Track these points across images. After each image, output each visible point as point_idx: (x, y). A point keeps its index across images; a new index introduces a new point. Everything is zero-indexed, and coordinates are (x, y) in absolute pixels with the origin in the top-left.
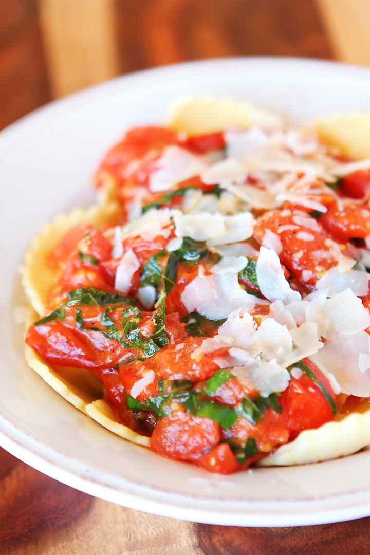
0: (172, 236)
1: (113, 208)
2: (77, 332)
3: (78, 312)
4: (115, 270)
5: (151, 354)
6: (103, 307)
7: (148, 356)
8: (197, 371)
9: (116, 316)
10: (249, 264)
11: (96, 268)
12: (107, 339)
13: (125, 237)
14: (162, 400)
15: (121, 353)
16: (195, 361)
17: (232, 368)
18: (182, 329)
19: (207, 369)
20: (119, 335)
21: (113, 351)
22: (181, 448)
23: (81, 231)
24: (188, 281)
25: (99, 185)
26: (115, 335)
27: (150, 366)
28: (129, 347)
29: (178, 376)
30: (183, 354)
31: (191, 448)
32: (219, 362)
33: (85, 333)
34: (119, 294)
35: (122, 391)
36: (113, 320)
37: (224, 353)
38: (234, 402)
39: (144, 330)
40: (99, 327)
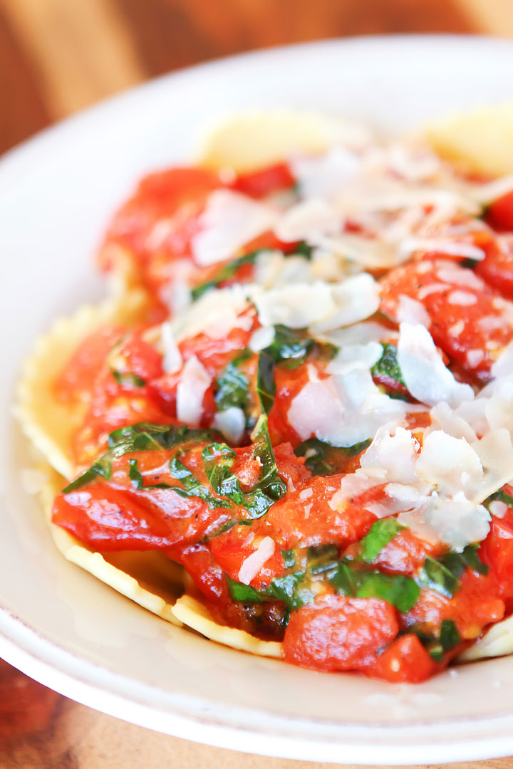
0: (256, 325)
1: (137, 299)
2: (134, 494)
3: (133, 462)
4: (174, 390)
5: (260, 513)
6: (170, 451)
7: (255, 516)
8: (342, 527)
9: (193, 461)
10: (385, 352)
11: (144, 391)
12: (183, 499)
13: (181, 338)
14: (294, 581)
15: (209, 518)
16: (338, 513)
17: (396, 515)
18: (302, 466)
19: (358, 523)
20: (204, 490)
21: (197, 516)
22: (338, 653)
23: (107, 339)
24: (295, 392)
25: (107, 267)
26: (196, 491)
27: (262, 530)
28: (221, 505)
29: (316, 540)
30: (314, 504)
31: (356, 649)
32: (374, 509)
33: (147, 494)
34: (189, 428)
35: (219, 577)
36: (189, 469)
37: (378, 495)
38: (411, 568)
39: (244, 477)
40: (167, 482)
